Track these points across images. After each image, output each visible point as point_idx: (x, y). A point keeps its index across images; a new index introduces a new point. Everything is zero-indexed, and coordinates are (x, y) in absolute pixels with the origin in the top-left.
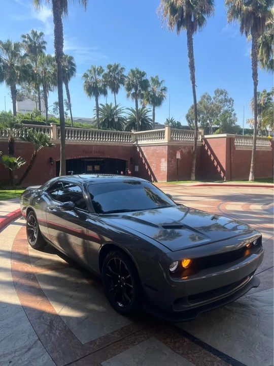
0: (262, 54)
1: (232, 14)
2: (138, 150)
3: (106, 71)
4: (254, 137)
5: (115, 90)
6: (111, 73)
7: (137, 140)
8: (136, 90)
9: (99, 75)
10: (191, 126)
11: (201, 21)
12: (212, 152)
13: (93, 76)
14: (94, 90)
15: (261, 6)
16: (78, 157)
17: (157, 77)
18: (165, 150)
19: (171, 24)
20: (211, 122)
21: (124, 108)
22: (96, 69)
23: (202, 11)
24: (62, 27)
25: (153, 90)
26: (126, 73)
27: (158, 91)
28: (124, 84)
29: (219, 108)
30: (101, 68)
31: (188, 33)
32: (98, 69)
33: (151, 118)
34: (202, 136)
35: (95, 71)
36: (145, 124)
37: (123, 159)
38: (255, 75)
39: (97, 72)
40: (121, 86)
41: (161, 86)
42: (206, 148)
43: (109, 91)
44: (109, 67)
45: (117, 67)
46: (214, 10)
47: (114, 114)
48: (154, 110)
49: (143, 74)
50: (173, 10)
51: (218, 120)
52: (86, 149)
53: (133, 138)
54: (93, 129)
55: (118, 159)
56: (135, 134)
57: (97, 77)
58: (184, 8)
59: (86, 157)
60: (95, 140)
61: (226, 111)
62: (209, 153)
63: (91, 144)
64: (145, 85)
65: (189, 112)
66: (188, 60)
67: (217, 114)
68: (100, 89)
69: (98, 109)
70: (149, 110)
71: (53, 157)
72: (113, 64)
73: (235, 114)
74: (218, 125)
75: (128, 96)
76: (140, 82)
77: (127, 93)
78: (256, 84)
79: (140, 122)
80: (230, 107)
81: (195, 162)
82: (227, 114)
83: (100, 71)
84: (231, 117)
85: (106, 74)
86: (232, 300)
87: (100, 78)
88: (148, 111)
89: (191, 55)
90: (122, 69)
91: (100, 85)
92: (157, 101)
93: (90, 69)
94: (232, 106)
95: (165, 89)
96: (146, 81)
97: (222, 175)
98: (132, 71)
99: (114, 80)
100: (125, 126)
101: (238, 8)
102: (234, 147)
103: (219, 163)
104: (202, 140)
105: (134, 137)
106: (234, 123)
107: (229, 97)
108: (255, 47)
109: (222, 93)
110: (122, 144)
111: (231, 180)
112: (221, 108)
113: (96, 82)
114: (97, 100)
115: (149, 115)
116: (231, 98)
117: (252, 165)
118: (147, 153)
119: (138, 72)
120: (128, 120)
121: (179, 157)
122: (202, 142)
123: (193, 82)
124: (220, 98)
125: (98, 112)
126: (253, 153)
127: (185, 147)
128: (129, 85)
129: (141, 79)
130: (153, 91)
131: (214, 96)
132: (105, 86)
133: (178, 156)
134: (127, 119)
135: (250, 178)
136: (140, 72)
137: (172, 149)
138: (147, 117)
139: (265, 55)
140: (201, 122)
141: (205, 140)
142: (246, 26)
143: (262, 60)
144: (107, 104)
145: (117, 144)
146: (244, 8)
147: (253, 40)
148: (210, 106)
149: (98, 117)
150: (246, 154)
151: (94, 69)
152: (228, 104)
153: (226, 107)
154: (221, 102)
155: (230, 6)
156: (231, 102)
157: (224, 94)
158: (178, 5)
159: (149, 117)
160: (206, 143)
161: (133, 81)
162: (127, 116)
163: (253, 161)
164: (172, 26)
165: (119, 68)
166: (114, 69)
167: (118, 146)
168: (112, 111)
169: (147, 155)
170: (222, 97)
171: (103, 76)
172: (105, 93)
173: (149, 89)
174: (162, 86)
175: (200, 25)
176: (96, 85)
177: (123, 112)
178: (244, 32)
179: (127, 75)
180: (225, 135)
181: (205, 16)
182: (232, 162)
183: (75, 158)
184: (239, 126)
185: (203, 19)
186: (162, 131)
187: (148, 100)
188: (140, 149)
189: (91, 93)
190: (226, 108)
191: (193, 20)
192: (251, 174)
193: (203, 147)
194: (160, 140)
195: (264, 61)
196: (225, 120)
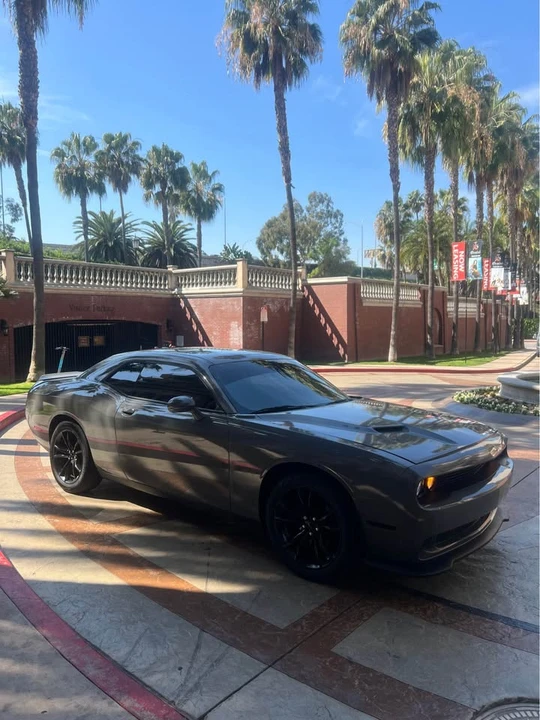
0: (403, 136)
1: (353, 62)
2: (183, 305)
3: (102, 146)
4: (395, 283)
5: (122, 185)
6: (112, 152)
7: (179, 286)
8: (163, 188)
9: (88, 154)
10: (266, 261)
11: (298, 69)
12: (322, 310)
13: (75, 153)
14: (76, 183)
15: (403, 52)
16: (60, 319)
17: (204, 164)
18: (238, 306)
19: (244, 68)
20: (303, 254)
21: (139, 222)
22: (81, 141)
23: (301, 50)
24: (36, 57)
25: (197, 188)
26: (142, 153)
27: (206, 191)
28: (138, 175)
29: (316, 228)
30: (92, 139)
31: (277, 89)
32: (85, 142)
33: (195, 243)
34: (303, 280)
35: (79, 146)
36: (182, 254)
37: (153, 322)
38: (395, 172)
39: (82, 148)
40: (133, 177)
41: (213, 183)
42: (311, 302)
43: (109, 187)
44: (109, 138)
45: (124, 140)
46: (322, 51)
47: (119, 233)
48: (199, 227)
49: (177, 158)
50: (250, 43)
51: (315, 251)
52: (77, 302)
53: (170, 282)
54: (76, 261)
55: (141, 323)
56: (175, 274)
57: (84, 157)
58: (271, 43)
59: (77, 318)
60: (94, 285)
61: (330, 235)
62: (317, 312)
63: (87, 293)
64: (180, 178)
65: (263, 233)
66: (278, 138)
67: (315, 240)
68: (91, 182)
69: (86, 223)
70: (189, 227)
71: (6, 319)
72: (115, 133)
73: (345, 241)
74: (315, 260)
75: (147, 198)
76: (170, 173)
77: (145, 192)
78: (396, 189)
79: (172, 251)
80: (336, 228)
81: (293, 328)
82: (331, 240)
83: (89, 146)
84: (338, 245)
85: (102, 153)
86: (477, 547)
87: (90, 159)
88: (187, 230)
89: (282, 129)
90: (135, 144)
91: (91, 173)
92: (204, 210)
93: (69, 140)
94: (341, 224)
95: (219, 188)
96: (183, 171)
97: (341, 352)
98: (155, 149)
99: (118, 166)
100: (141, 258)
101: (364, 51)
102: (361, 300)
103: (335, 330)
104: (302, 287)
105: (174, 279)
106: (345, 258)
107: (335, 207)
108: (393, 122)
109: (321, 201)
110: (148, 294)
111: (357, 360)
112: (321, 228)
113: (83, 168)
114: (83, 204)
115: (191, 237)
116: (338, 211)
117: (392, 333)
118: (200, 312)
119: (168, 152)
120: (146, 246)
121: (266, 320)
122: (303, 291)
123: (288, 180)
124: (319, 210)
125: (85, 226)
126: (394, 311)
127: (273, 300)
128: (148, 176)
129: (174, 167)
130: (197, 190)
131: (308, 204)
132: (101, 176)
133: (264, 317)
134: (144, 243)
135: (390, 357)
136: (172, 153)
137: (252, 305)
138: (184, 240)
139: (409, 137)
140: (285, 253)
141: (309, 287)
142: (379, 84)
143: (404, 147)
144: (103, 214)
145: (139, 293)
146: (375, 51)
147: (390, 111)
148: (301, 224)
149: (86, 238)
150: (382, 313)
151: (78, 141)
152: (333, 220)
153: (330, 226)
154: (321, 218)
155: (350, 47)
156: (339, 217)
157: (325, 203)
158: (258, 35)
159: (190, 241)
160: (311, 292)
161: (156, 169)
162: (145, 237)
163: (395, 326)
164: (246, 73)
165: (129, 142)
166: (119, 143)
167: (142, 297)
168: (113, 226)
169: (202, 314)
170: (321, 208)
171: (96, 157)
172: (101, 191)
173: (190, 187)
174: (216, 181)
175: (298, 75)
176: (82, 174)
177: (136, 230)
178: (375, 95)
179: (144, 157)
180: (344, 279)
181: (307, 61)
182: (358, 327)
183: (54, 320)
184: (353, 262)
185: (303, 65)
186: (230, 270)
187: (187, 208)
188: (187, 304)
189: (72, 190)
190: (329, 228)
191: (284, 66)
192: (391, 349)
193: (305, 300)
194: (227, 286)
195: (407, 149)
196: (328, 252)
